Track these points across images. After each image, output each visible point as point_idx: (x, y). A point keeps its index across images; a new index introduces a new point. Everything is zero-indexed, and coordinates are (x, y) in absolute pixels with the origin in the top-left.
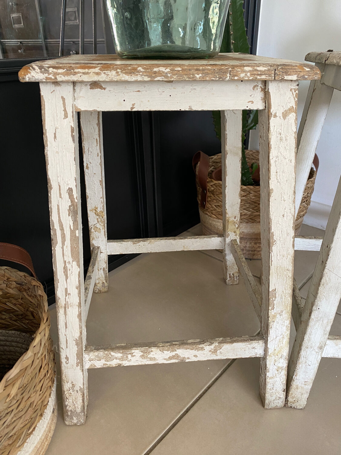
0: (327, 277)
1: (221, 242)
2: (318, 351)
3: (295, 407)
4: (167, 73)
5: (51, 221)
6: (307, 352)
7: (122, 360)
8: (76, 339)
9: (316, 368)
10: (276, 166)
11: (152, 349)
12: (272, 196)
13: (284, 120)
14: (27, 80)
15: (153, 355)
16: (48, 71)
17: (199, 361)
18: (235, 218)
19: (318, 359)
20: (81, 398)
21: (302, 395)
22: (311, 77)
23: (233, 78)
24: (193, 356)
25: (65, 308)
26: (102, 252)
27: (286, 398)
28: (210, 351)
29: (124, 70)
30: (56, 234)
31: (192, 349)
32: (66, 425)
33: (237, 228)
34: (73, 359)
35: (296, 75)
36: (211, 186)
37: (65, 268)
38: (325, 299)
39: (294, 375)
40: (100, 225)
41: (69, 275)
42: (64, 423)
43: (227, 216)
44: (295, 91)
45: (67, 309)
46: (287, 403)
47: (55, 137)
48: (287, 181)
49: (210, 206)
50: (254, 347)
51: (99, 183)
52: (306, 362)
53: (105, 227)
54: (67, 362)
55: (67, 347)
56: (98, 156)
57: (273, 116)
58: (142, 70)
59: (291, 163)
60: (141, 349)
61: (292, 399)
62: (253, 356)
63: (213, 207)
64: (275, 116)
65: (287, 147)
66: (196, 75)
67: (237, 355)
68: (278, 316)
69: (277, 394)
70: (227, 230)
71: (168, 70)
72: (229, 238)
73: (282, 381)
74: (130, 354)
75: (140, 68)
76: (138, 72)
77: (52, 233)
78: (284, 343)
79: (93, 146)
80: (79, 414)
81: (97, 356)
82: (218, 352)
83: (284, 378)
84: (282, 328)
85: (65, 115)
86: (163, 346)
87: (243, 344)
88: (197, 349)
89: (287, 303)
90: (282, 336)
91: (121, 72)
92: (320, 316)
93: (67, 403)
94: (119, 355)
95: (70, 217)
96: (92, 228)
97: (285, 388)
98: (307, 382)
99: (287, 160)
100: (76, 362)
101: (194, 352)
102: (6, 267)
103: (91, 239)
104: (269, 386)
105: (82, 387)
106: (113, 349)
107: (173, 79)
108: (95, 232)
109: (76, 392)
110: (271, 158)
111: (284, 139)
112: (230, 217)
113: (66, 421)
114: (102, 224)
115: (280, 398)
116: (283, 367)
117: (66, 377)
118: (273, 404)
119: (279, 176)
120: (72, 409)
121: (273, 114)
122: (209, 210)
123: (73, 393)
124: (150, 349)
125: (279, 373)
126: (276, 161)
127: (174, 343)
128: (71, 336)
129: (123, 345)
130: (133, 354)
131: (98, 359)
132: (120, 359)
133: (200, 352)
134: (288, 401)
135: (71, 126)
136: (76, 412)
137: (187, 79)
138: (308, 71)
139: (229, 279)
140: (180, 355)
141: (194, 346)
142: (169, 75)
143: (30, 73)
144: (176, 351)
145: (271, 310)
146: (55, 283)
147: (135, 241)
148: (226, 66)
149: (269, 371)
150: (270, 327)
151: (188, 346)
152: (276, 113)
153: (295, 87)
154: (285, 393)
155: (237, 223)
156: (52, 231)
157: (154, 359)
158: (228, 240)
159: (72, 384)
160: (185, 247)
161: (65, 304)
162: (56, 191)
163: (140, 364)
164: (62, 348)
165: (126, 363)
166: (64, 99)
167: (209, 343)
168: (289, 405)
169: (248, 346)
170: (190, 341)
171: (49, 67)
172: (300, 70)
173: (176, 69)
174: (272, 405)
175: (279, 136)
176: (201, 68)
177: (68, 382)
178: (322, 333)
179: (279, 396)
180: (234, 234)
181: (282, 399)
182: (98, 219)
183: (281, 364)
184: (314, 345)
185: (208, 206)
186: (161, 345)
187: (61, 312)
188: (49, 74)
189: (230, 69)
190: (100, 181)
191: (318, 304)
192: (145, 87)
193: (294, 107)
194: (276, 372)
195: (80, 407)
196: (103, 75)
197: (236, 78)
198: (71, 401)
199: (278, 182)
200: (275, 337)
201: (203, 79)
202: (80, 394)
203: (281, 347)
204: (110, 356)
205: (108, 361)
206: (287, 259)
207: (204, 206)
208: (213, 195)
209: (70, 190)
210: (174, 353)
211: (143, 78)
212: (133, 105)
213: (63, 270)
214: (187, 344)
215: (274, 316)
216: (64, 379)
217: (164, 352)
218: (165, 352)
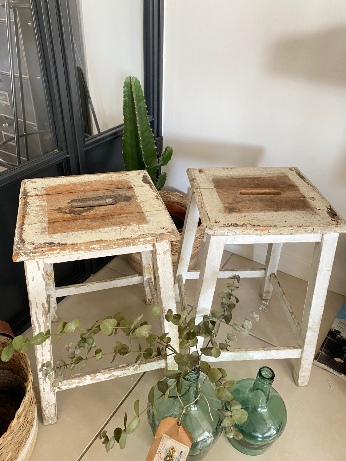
1: (141, 280)
4: (97, 248)
7: (79, 383)
10: (162, 276)
12: (161, 290)
13: (164, 255)
14: (18, 261)
15: (98, 377)
16: (30, 255)
17: (127, 376)
18: (149, 265)
20: (54, 409)
22: (175, 239)
24: (123, 374)
28: (133, 370)
29: (74, 249)
30: (35, 326)
32: (44, 425)
33: (151, 271)
34: (48, 389)
35: (167, 240)
40: (50, 281)
41: (44, 346)
43: (144, 265)
47: (33, 280)
50: (159, 363)
54: (44, 391)
55: (44, 383)
58: (84, 248)
59: (170, 274)
60: (90, 375)
62: (160, 368)
64: (159, 254)
65: (167, 267)
66: (114, 247)
70: (144, 272)
71: (98, 246)
72: (146, 277)
74: (84, 379)
75: (82, 247)
76: (81, 249)
80: (53, 418)
82: (138, 369)
85: (38, 269)
87: (153, 363)
88: (125, 370)
91: (72, 251)
93: (44, 414)
94: (77, 381)
95: (43, 317)
100: (50, 390)
101: (123, 372)
105: (54, 403)
106: (72, 378)
108: (46, 286)
109: (50, 406)
111: (165, 264)
112: (146, 265)
113: (45, 423)
114: (52, 280)
117: (43, 399)
119: (165, 280)
120: (48, 416)
123: (48, 407)
124: (96, 375)
127: (111, 368)
129: (79, 374)
130: (86, 379)
131: (63, 385)
132: (77, 383)
133: (127, 371)
135: (43, 274)
136: (51, 417)
138: (174, 237)
139: (148, 301)
140: (115, 374)
141: (123, 369)
142: (99, 249)
143: (19, 258)
147: (77, 286)
148: (130, 239)
151: (120, 369)
155: (151, 268)
157: (99, 379)
158: (145, 279)
159: (48, 402)
160: (115, 285)
162: (35, 305)
163: (91, 383)
164: (41, 384)
165: (81, 385)
166: (38, 262)
167: (132, 366)
169: (156, 363)
170: (120, 366)
171: (30, 253)
172: (169, 237)
173: (103, 245)
175: (163, 263)
176: (116, 242)
177: (45, 402)
180: (150, 274)
182: (48, 278)
186: (103, 371)
188: (30, 257)
189: (132, 241)
193: (169, 249)
195: (53, 414)
196: (61, 253)
198: (47, 412)
199: (164, 283)
200: (171, 357)
202: (53, 407)
204: (71, 382)
205: (70, 385)
209: (43, 304)
210: (111, 374)
211: (84, 252)
212: (78, 257)
214: (119, 368)
218: (106, 375)
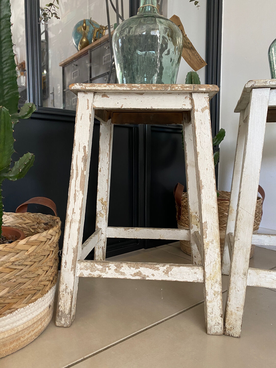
0: (241, 214)
1: (188, 234)
2: (243, 278)
3: (232, 335)
4: (138, 87)
5: (72, 164)
6: (235, 278)
7: (102, 272)
8: (74, 248)
9: (244, 293)
10: (200, 138)
11: (123, 265)
12: (199, 156)
13: (203, 113)
14: (72, 88)
15: (123, 270)
17: (155, 280)
18: (196, 213)
19: (244, 285)
20: (70, 301)
21: (236, 322)
22: (213, 89)
23: (172, 89)
24: (151, 274)
25: (71, 222)
26: (103, 234)
27: (224, 325)
28: (164, 272)
30: (73, 172)
31: (151, 268)
32: (56, 325)
33: (198, 222)
34: (70, 265)
35: (205, 88)
36: (184, 202)
37: (75, 194)
38: (242, 231)
39: (228, 301)
40: (104, 211)
41: (76, 200)
42: (55, 323)
43: (190, 211)
44: (207, 99)
45: (72, 223)
46: (226, 330)
47: (81, 118)
48: (207, 147)
49: (184, 218)
50: (196, 272)
51: (106, 182)
52: (235, 288)
53: (106, 213)
54: (65, 266)
55: (67, 254)
56: (107, 164)
57: (196, 111)
58: (126, 85)
59: (209, 137)
60: (115, 264)
61: (229, 326)
62: (196, 281)
63: (185, 218)
65: (205, 128)
66: (153, 87)
67: (183, 278)
68: (210, 244)
69: (216, 319)
70: (191, 223)
71: (139, 85)
72: (193, 229)
73: (219, 305)
74: (108, 267)
76: (124, 86)
77: (71, 172)
78: (217, 268)
79: (105, 157)
80: (67, 316)
81: (85, 266)
82: (169, 273)
83: (220, 303)
84: (214, 255)
85: (87, 108)
86: (130, 263)
87: (187, 268)
88: (154, 268)
89: (216, 234)
90: (215, 262)
91: (116, 86)
92: (241, 245)
93: (60, 303)
94: (100, 267)
95: (83, 163)
96: (98, 213)
97: (222, 314)
98: (239, 307)
99: (206, 135)
100: (71, 267)
101: (152, 271)
102: (40, 214)
103: (97, 222)
104: (209, 310)
105: (72, 290)
106: (96, 262)
107: (141, 89)
108: (100, 216)
109: (67, 293)
110: (196, 133)
111: (203, 123)
112: (192, 213)
113: (57, 321)
114: (105, 211)
115: (219, 323)
116: (219, 291)
117: (62, 279)
118: (214, 329)
119: (202, 144)
120: (63, 310)
121: (196, 109)
122: (183, 221)
123: (65, 294)
124: (121, 265)
125: (216, 297)
126: (199, 136)
128: (71, 245)
130: (110, 268)
131: (86, 269)
132: (100, 270)
133: (156, 271)
134: (226, 328)
135: (90, 113)
136: (65, 314)
137: (148, 89)
140: (142, 272)
141: (152, 266)
143: (74, 86)
144: (139, 268)
145: (205, 239)
146: (68, 204)
147: (126, 228)
149: (208, 295)
150: (206, 253)
152: (197, 109)
153: (207, 97)
154: (222, 319)
155: (198, 218)
156: (71, 170)
157: (124, 274)
158: (192, 231)
159: (66, 286)
160: (161, 236)
161: (71, 220)
162: (77, 147)
163: (114, 277)
164: (64, 254)
165: (104, 275)
166: (88, 100)
167: (163, 265)
168: (227, 332)
169: (192, 270)
172: (207, 86)
173: (143, 85)
174: (213, 331)
175: (201, 122)
177: (64, 284)
178: (244, 260)
179: (217, 321)
180: (196, 227)
181: (221, 325)
182: (102, 207)
183: (217, 289)
184: (239, 271)
185: (182, 218)
187: (68, 225)
188: (83, 86)
189: (170, 85)
190: (107, 180)
191: (238, 235)
192: (129, 97)
193: (208, 106)
194: (214, 296)
195: (68, 309)
196: (107, 87)
197: (173, 89)
198: (63, 302)
200: (210, 262)
201: (156, 90)
202: (70, 297)
203: (215, 272)
204: (94, 267)
205: (92, 271)
206: (212, 199)
207: (179, 218)
208: (186, 209)
209: (85, 147)
210: (137, 270)
211: (127, 88)
212: (122, 105)
213: (73, 196)
215: (208, 244)
216: (61, 280)
217: (131, 268)
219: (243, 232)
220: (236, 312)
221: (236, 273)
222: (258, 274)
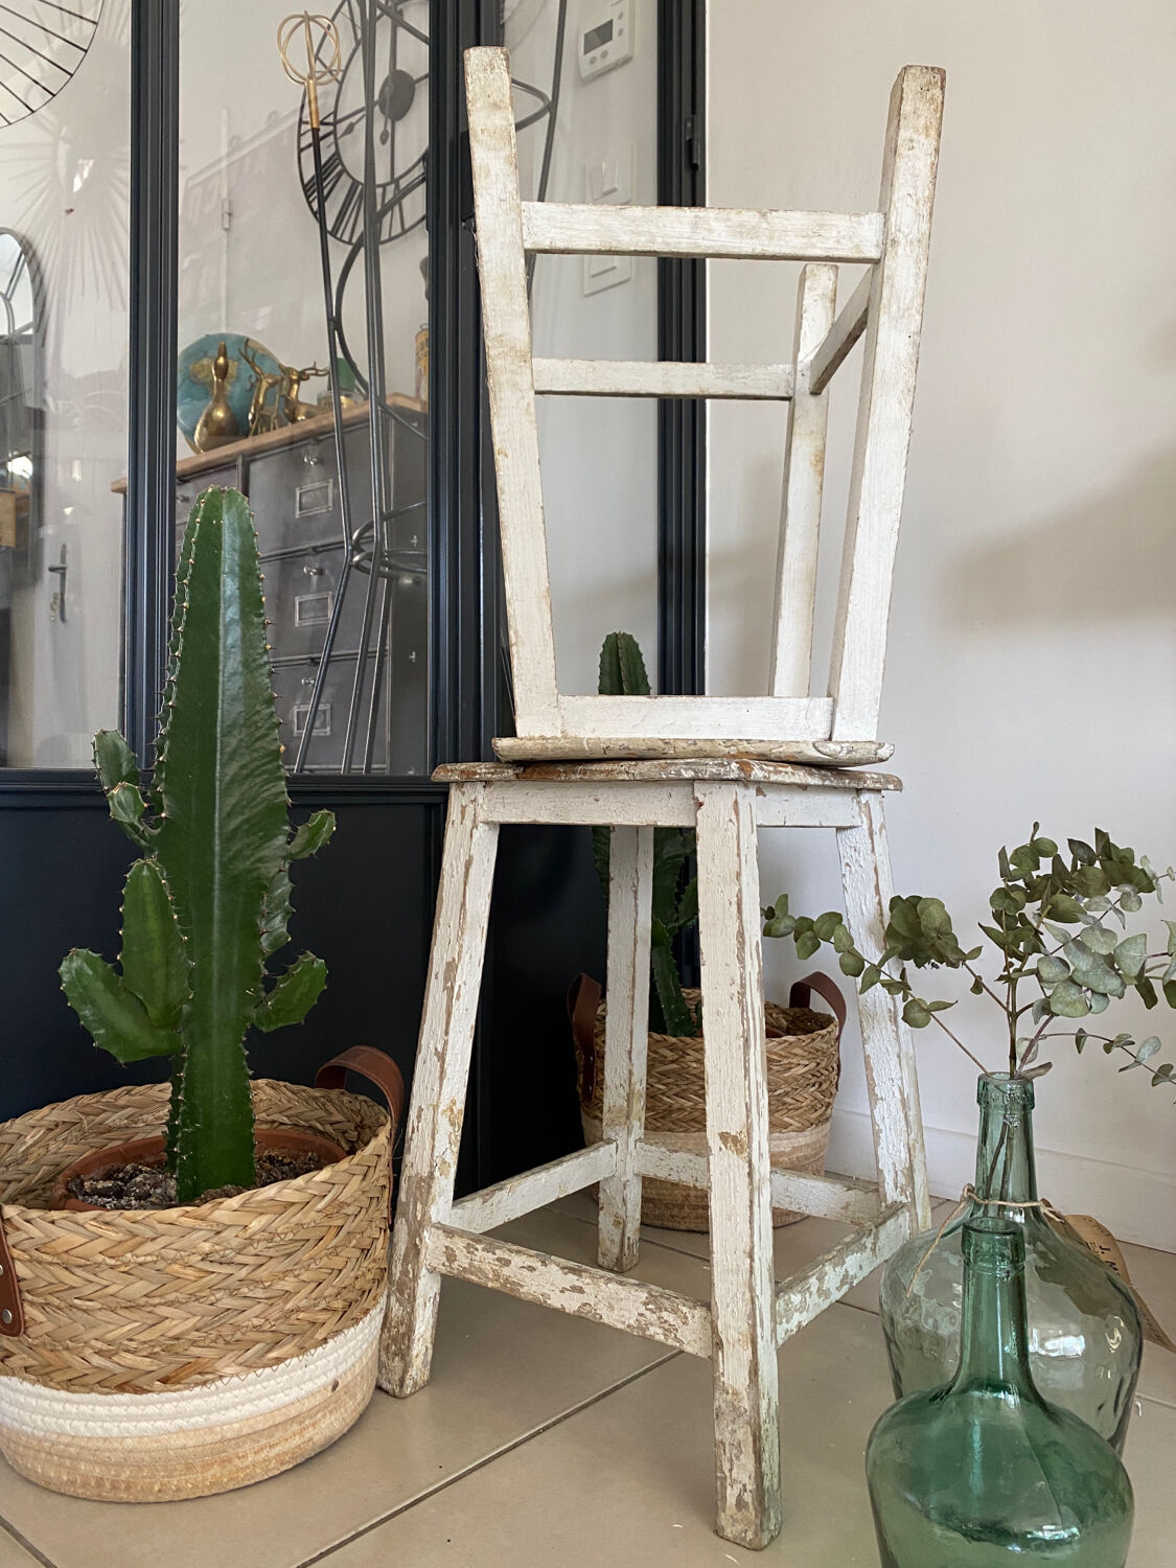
2: (897, 233)
3: (925, 70)
6: (919, 229)
9: (897, 190)
19: (895, 213)
21: (914, 108)
38: (901, 359)
39: (935, 164)
52: (917, 203)
61: (933, 95)
92: (905, 321)
98: (909, 149)
168: (939, 77)
178: (896, 280)
184: (908, 249)
191: (911, 347)
219: (898, 357)
220: (915, 137)
221: (916, 243)
222: (857, 246)
